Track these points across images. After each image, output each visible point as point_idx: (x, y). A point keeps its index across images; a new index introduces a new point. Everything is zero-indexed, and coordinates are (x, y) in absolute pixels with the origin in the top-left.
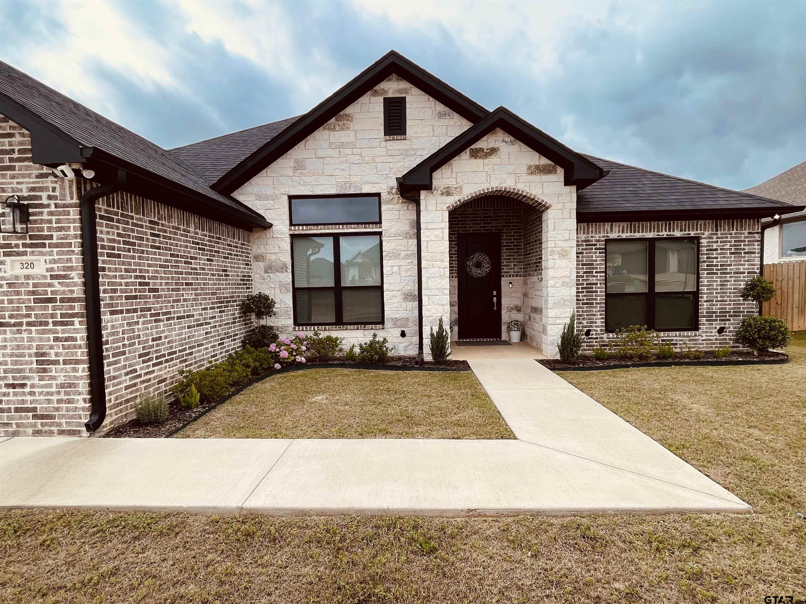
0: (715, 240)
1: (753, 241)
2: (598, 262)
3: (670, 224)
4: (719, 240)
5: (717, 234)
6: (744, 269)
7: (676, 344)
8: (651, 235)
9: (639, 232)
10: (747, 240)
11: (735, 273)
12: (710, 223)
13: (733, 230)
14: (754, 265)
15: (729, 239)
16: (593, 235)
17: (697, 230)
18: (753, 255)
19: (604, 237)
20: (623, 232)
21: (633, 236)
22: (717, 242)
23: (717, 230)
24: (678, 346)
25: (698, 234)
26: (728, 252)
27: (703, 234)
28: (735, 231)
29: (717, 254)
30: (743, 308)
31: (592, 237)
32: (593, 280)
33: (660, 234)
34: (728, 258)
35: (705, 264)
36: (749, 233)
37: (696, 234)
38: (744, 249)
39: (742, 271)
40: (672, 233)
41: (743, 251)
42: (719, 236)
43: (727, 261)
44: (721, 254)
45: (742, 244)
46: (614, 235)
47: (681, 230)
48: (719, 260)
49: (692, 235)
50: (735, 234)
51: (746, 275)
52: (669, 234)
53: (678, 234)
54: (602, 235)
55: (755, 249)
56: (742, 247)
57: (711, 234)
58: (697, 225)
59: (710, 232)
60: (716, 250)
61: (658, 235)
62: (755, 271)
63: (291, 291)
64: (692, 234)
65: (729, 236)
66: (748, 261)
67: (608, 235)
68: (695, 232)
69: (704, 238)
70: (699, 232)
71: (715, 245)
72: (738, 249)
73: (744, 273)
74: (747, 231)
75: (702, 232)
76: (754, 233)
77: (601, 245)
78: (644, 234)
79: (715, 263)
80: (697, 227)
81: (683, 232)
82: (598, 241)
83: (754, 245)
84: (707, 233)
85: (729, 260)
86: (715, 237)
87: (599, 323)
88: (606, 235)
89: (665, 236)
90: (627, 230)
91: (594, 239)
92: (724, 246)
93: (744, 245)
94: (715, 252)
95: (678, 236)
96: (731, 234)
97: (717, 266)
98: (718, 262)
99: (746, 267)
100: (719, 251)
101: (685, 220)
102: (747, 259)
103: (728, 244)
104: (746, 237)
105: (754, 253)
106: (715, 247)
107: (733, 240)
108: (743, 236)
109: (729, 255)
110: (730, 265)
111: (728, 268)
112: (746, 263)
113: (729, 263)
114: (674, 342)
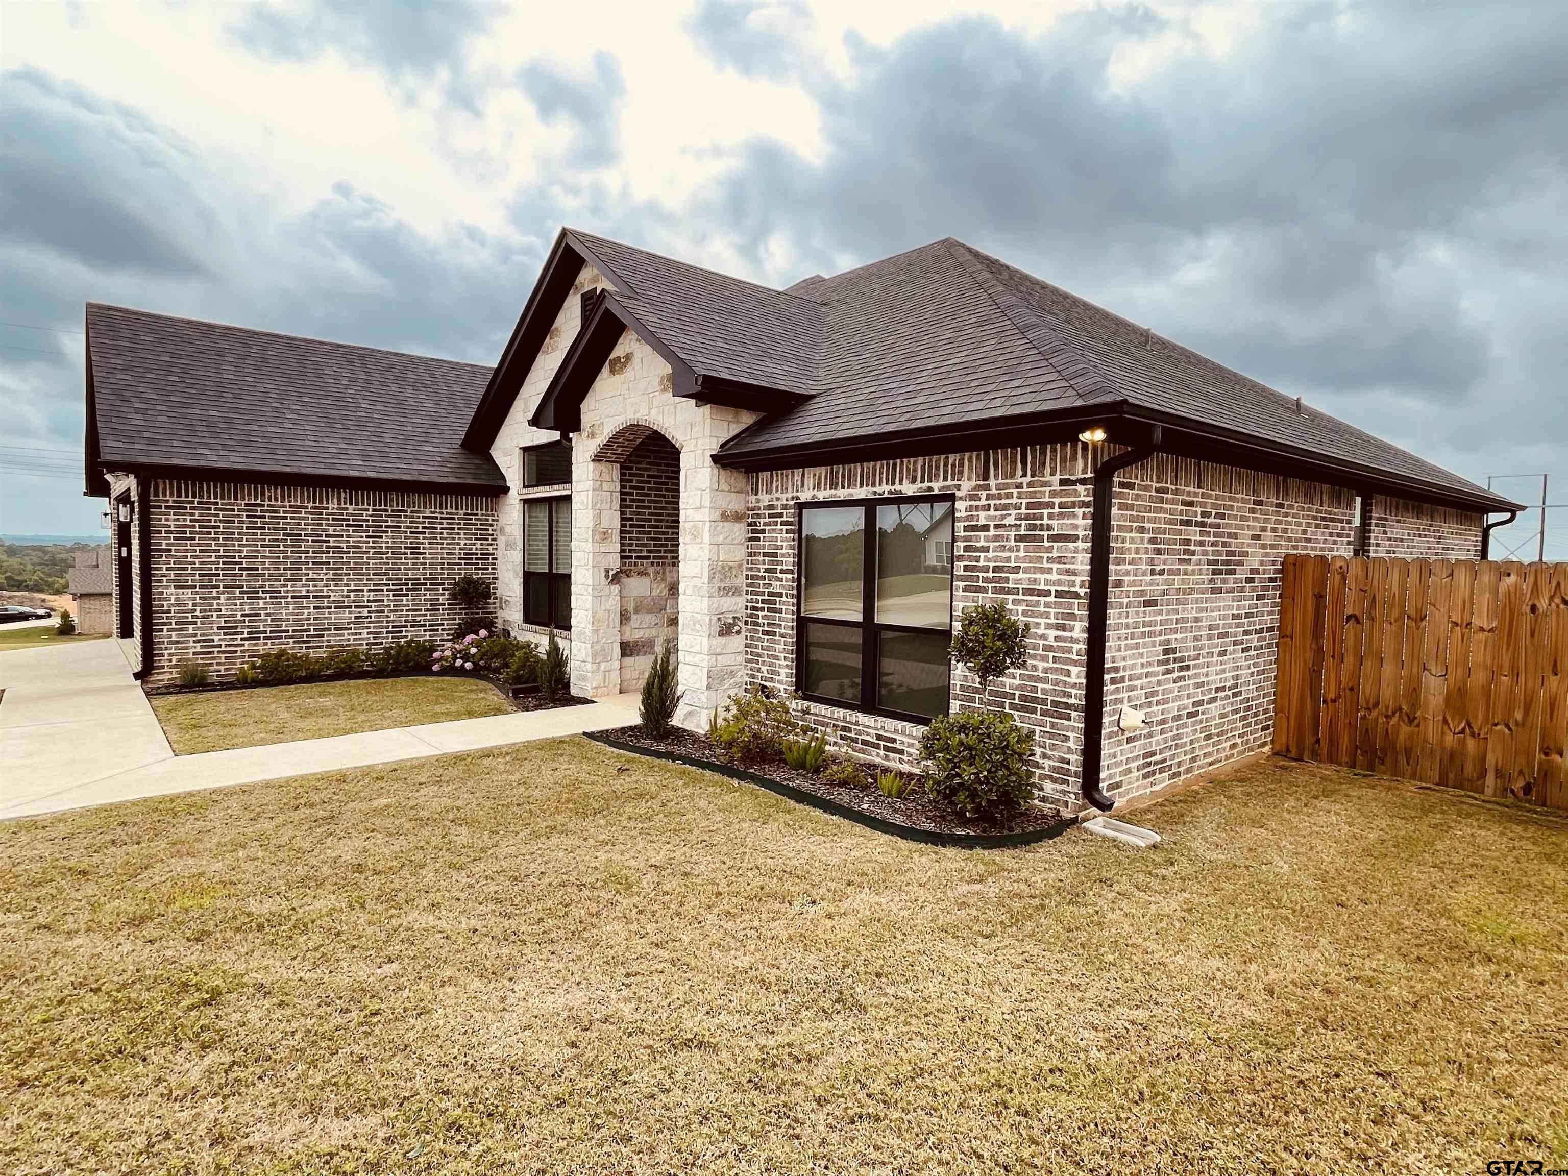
0: (983, 502)
1: (1073, 504)
2: (784, 551)
3: (895, 465)
4: (992, 503)
5: (987, 487)
6: (1047, 582)
7: (901, 752)
8: (861, 493)
9: (843, 487)
10: (1057, 501)
11: (1028, 592)
12: (971, 461)
13: (1025, 475)
14: (1074, 573)
15: (1014, 501)
16: (779, 495)
17: (945, 479)
18: (1071, 545)
19: (793, 498)
20: (819, 488)
21: (835, 496)
22: (988, 508)
23: (986, 477)
24: (905, 758)
25: (948, 487)
26: (1013, 533)
27: (958, 487)
28: (1029, 478)
29: (987, 539)
30: (1044, 691)
31: (778, 499)
32: (776, 587)
33: (878, 489)
34: (1011, 550)
35: (962, 564)
36: (1063, 482)
37: (943, 488)
38: (1049, 528)
39: (1042, 587)
40: (897, 487)
41: (1046, 533)
42: (994, 491)
43: (1008, 559)
44: (996, 538)
45: (1046, 512)
46: (806, 496)
47: (914, 481)
48: (991, 554)
49: (936, 492)
50: (1030, 485)
51: (1052, 599)
52: (893, 488)
53: (909, 489)
54: (790, 495)
55: (1076, 527)
56: (1046, 521)
57: (974, 489)
58: (946, 465)
59: (974, 483)
60: (986, 528)
61: (875, 493)
62: (1077, 589)
63: (521, 574)
64: (937, 487)
65: (1015, 491)
66: (1060, 560)
67: (799, 494)
68: (941, 484)
69: (961, 498)
70: (949, 482)
71: (982, 514)
72: (1034, 527)
73: (1047, 593)
74: (1058, 477)
75: (956, 482)
76: (1074, 483)
77: (789, 515)
78: (851, 491)
79: (981, 563)
80: (946, 472)
81: (919, 485)
82: (785, 507)
83: (1074, 515)
84: (967, 485)
85: (1013, 555)
86: (984, 494)
87: (783, 677)
88: (795, 494)
89: (886, 495)
90: (826, 484)
91: (779, 503)
92: (1003, 517)
93: (1051, 516)
94: (982, 534)
95: (910, 493)
96: (1020, 486)
97: (986, 569)
98: (989, 560)
99: (1054, 577)
100: (992, 532)
101: (924, 455)
102: (1055, 554)
103: (1014, 512)
104: (1053, 494)
105: (1075, 538)
106: (982, 522)
107: (1024, 501)
108: (1047, 489)
109: (1013, 543)
110: (1016, 570)
111: (1011, 576)
112: (1055, 566)
113: (1013, 565)
114: (897, 746)
